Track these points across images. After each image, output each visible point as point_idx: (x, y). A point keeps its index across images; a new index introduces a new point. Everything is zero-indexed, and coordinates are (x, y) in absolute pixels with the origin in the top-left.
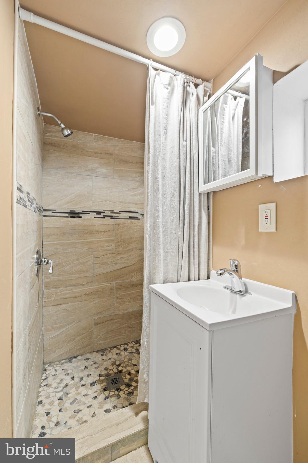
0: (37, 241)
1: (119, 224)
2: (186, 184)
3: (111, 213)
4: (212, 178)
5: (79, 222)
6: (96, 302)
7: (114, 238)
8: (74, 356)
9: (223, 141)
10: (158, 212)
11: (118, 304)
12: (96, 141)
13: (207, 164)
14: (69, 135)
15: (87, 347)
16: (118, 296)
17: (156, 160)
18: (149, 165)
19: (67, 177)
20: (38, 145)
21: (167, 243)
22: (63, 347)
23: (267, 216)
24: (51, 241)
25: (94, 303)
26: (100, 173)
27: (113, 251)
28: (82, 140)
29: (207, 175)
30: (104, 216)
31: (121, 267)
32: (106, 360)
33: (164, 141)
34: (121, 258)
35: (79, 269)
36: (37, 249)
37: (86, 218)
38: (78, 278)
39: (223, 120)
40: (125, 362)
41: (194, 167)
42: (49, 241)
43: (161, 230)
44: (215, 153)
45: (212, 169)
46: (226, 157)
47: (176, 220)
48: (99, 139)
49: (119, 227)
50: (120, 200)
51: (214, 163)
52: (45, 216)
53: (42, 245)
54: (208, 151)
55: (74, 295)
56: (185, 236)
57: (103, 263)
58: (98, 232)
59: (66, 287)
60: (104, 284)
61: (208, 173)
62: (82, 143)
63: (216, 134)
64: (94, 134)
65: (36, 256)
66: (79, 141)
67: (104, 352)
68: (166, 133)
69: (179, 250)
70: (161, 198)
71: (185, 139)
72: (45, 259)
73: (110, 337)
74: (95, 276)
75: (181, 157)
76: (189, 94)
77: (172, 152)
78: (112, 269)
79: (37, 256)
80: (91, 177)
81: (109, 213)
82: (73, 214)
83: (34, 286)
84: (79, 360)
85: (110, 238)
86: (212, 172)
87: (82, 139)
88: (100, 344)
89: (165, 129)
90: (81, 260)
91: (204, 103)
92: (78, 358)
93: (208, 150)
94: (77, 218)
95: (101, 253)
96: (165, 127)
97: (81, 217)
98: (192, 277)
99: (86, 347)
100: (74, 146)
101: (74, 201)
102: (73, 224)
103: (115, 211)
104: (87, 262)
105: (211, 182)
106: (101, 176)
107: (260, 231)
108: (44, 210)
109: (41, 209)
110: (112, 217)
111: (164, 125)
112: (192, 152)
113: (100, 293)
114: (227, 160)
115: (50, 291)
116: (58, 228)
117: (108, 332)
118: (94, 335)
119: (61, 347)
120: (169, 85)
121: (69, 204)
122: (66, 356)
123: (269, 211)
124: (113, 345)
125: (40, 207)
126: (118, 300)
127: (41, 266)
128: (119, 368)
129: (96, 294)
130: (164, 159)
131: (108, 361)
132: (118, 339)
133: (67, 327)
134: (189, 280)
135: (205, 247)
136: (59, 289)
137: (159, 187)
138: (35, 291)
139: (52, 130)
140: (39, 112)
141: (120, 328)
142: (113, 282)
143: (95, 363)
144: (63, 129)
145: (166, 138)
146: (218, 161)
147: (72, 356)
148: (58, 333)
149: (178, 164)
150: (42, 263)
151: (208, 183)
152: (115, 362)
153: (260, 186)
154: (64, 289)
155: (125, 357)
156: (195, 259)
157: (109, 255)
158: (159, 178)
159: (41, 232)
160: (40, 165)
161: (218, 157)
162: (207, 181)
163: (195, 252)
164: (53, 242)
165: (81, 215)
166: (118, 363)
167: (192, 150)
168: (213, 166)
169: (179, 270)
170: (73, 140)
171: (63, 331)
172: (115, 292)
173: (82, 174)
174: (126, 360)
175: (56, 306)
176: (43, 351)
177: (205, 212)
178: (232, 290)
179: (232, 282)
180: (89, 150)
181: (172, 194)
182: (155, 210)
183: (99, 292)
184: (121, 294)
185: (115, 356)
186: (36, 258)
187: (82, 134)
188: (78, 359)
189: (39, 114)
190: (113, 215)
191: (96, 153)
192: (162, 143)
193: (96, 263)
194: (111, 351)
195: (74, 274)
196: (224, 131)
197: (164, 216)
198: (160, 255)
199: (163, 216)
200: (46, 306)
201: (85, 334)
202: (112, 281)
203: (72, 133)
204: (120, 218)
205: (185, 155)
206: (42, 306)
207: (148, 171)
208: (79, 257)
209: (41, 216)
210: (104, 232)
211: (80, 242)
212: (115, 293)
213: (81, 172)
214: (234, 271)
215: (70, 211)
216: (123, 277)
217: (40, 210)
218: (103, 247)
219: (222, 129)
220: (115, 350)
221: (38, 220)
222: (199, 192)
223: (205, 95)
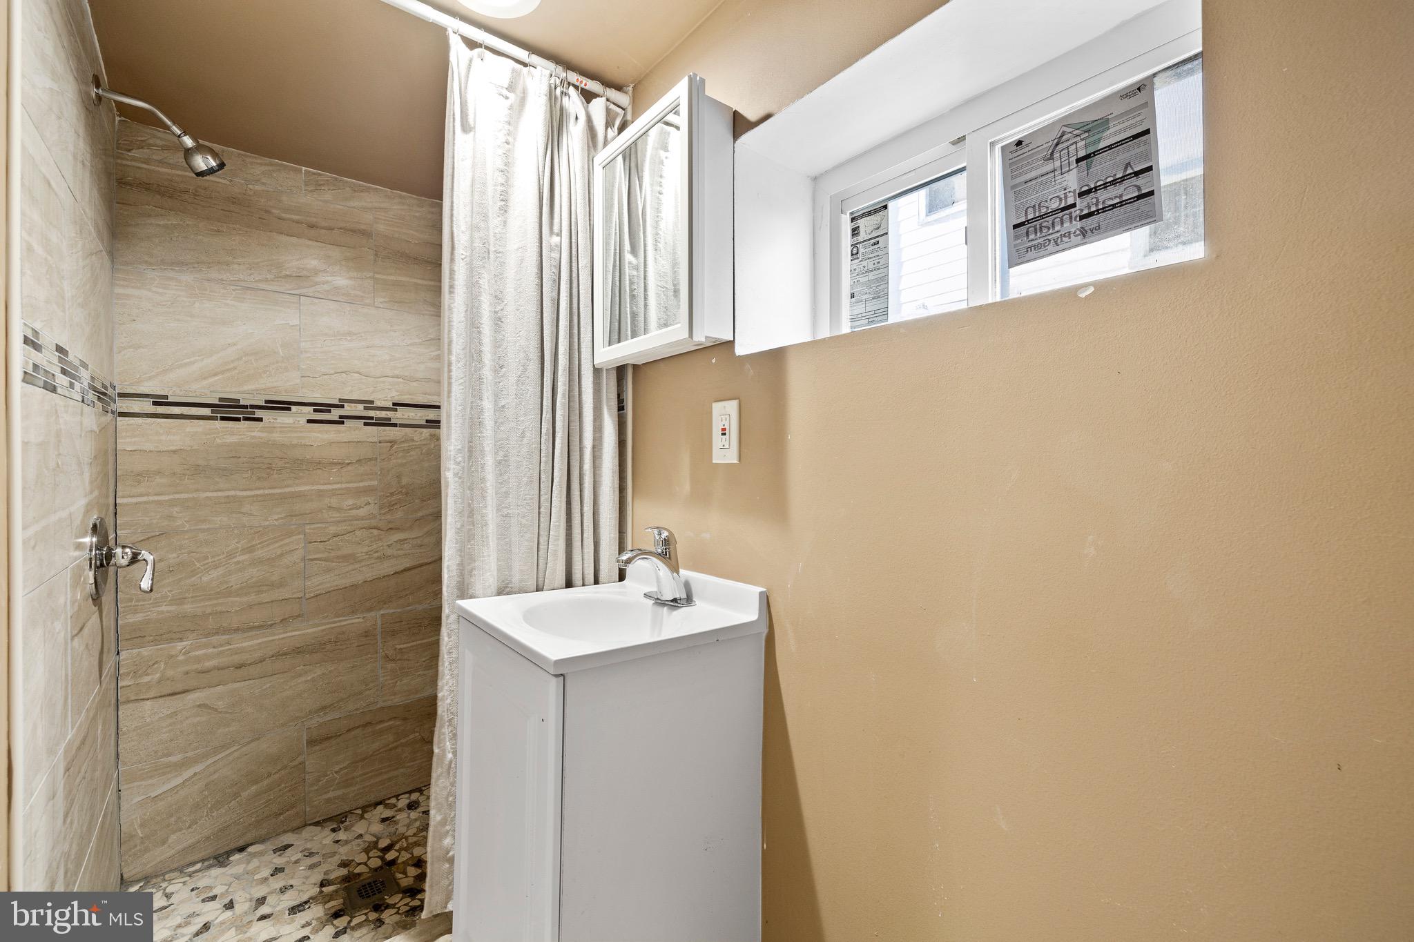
0: (96, 493)
1: (392, 442)
2: (560, 344)
3: (366, 408)
4: (629, 329)
5: (253, 434)
6: (313, 675)
7: (375, 483)
8: (233, 846)
9: (662, 241)
10: (482, 411)
11: (389, 678)
12: (311, 191)
13: (615, 295)
14: (211, 171)
15: (285, 815)
16: (390, 652)
17: (475, 279)
18: (451, 290)
19: (207, 292)
20: (95, 193)
21: (507, 493)
22: (194, 822)
23: (725, 429)
24: (148, 495)
25: (309, 678)
26: (326, 287)
27: (374, 523)
28: (264, 184)
29: (617, 324)
30: (341, 417)
31: (401, 568)
32: (347, 842)
33: (499, 229)
34: (400, 540)
35: (254, 580)
36: (94, 518)
37: (278, 421)
38: (251, 606)
39: (659, 188)
40: (406, 838)
41: (581, 303)
42: (141, 495)
43: (489, 461)
44: (636, 268)
45: (628, 309)
46: (670, 280)
47: (531, 435)
48: (323, 185)
49: (392, 452)
50: (397, 372)
51: (634, 293)
52: (122, 414)
53: (111, 508)
54: (618, 263)
55: (237, 659)
56: (555, 474)
57: (338, 557)
58: (319, 464)
59: (207, 635)
60: (340, 621)
61: (618, 318)
62: (263, 191)
63: (639, 223)
64: (304, 168)
65: (89, 540)
66: (250, 186)
67: (342, 822)
68: (504, 210)
69: (541, 510)
70: (490, 378)
71: (556, 229)
72: (124, 547)
73: (360, 776)
74: (313, 597)
75: (544, 276)
76: (568, 116)
77: (522, 260)
78: (369, 574)
79: (94, 539)
80: (295, 299)
81: (359, 410)
82: (229, 410)
83: (86, 630)
84: (254, 855)
85: (361, 484)
86: (629, 316)
87: (264, 180)
88: (328, 800)
89: (502, 200)
90: (260, 552)
91: (606, 143)
92: (251, 849)
93: (618, 260)
94: (247, 422)
95: (333, 529)
96: (501, 195)
97: (260, 420)
98: (577, 577)
99: (280, 814)
100: (233, 200)
101: (235, 368)
102: (230, 439)
103: (378, 404)
104: (282, 555)
105: (627, 339)
106: (330, 297)
107: (714, 462)
108: (121, 395)
109: (110, 391)
110: (369, 422)
111: (500, 188)
112: (574, 265)
113: (328, 647)
114: (670, 287)
115: (146, 652)
116: (174, 452)
117: (357, 762)
118: (307, 777)
119: (187, 825)
120: (511, 88)
121: (217, 378)
122: (209, 851)
123: (728, 417)
124: (372, 798)
125: (104, 386)
126: (390, 665)
127: (112, 569)
128: (386, 856)
129: (316, 652)
130: (499, 277)
131: (353, 843)
132: (390, 779)
133: (210, 761)
134: (569, 584)
135: (612, 502)
136: (179, 644)
137: (483, 348)
138: (87, 645)
139: (151, 141)
140: (100, 92)
141: (396, 748)
142: (373, 614)
143: (311, 855)
144: (188, 153)
145: (505, 222)
146: (645, 290)
147: (227, 849)
148: (179, 781)
149: (536, 294)
150: (113, 561)
151: (619, 341)
152: (376, 843)
153: (714, 361)
154: (197, 643)
155: (408, 826)
156: (585, 531)
157: (358, 533)
158: (483, 326)
159: (111, 466)
160: (104, 253)
161: (645, 279)
162: (616, 336)
163: (585, 514)
164: (156, 498)
165: (259, 413)
166: (383, 843)
167: (574, 259)
168: (631, 300)
169: (542, 561)
170: (231, 181)
171: (195, 774)
172: (379, 642)
173: (263, 286)
174: (410, 832)
175: (170, 698)
176: (121, 844)
177: (611, 415)
178: (658, 599)
179: (658, 580)
180: (288, 216)
181: (521, 369)
182: (472, 408)
183: (325, 644)
184: (398, 647)
185: (377, 828)
186: (91, 546)
187: (261, 164)
188: (250, 854)
189: (99, 98)
190: (371, 413)
191: (312, 226)
192: (492, 234)
193: (315, 559)
194: (366, 816)
195: (238, 595)
196: (663, 215)
197: (497, 424)
198: (486, 524)
199: (496, 422)
200: (128, 701)
201: (277, 776)
202: (370, 610)
203: (222, 165)
204: (395, 425)
205: (557, 272)
206: (113, 701)
207: (449, 306)
208: (254, 543)
209: (110, 414)
210: (342, 465)
211: (257, 496)
212: (380, 645)
213: (260, 281)
214: (660, 554)
215: (221, 399)
216: (407, 595)
217: (105, 394)
218: (339, 510)
219: (658, 210)
220: (381, 811)
221: (96, 428)
222: (594, 365)
223: (609, 124)
